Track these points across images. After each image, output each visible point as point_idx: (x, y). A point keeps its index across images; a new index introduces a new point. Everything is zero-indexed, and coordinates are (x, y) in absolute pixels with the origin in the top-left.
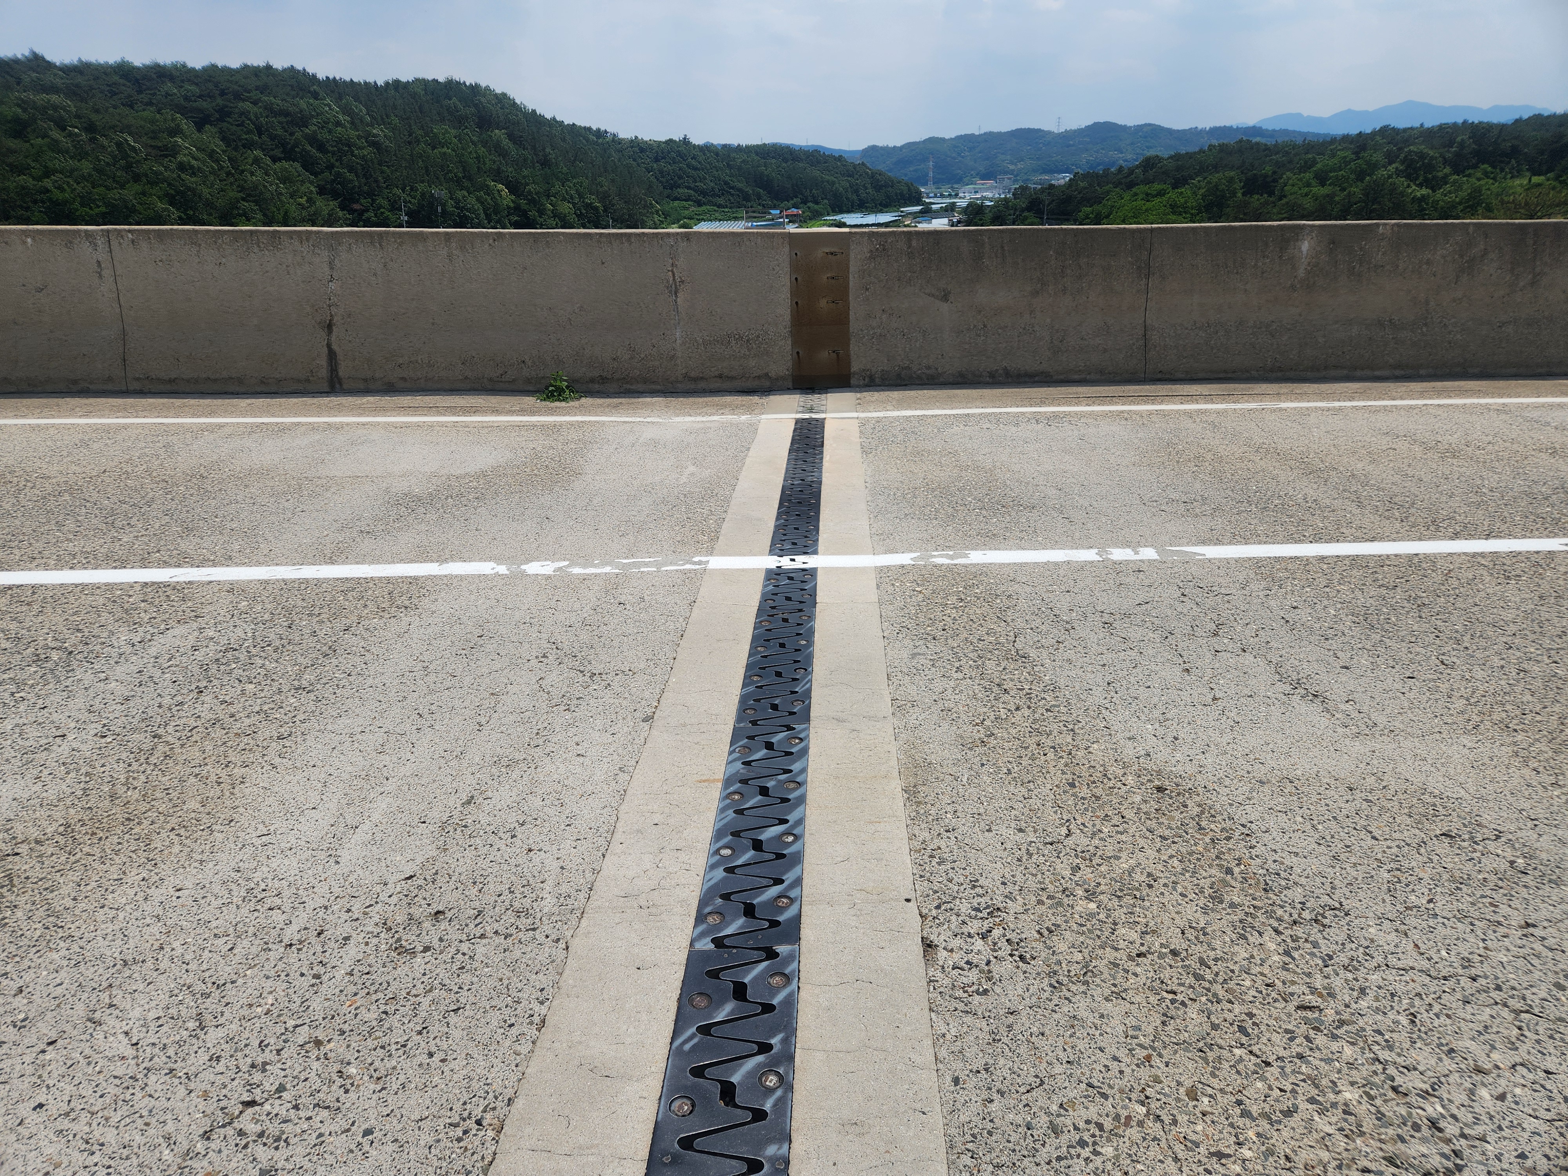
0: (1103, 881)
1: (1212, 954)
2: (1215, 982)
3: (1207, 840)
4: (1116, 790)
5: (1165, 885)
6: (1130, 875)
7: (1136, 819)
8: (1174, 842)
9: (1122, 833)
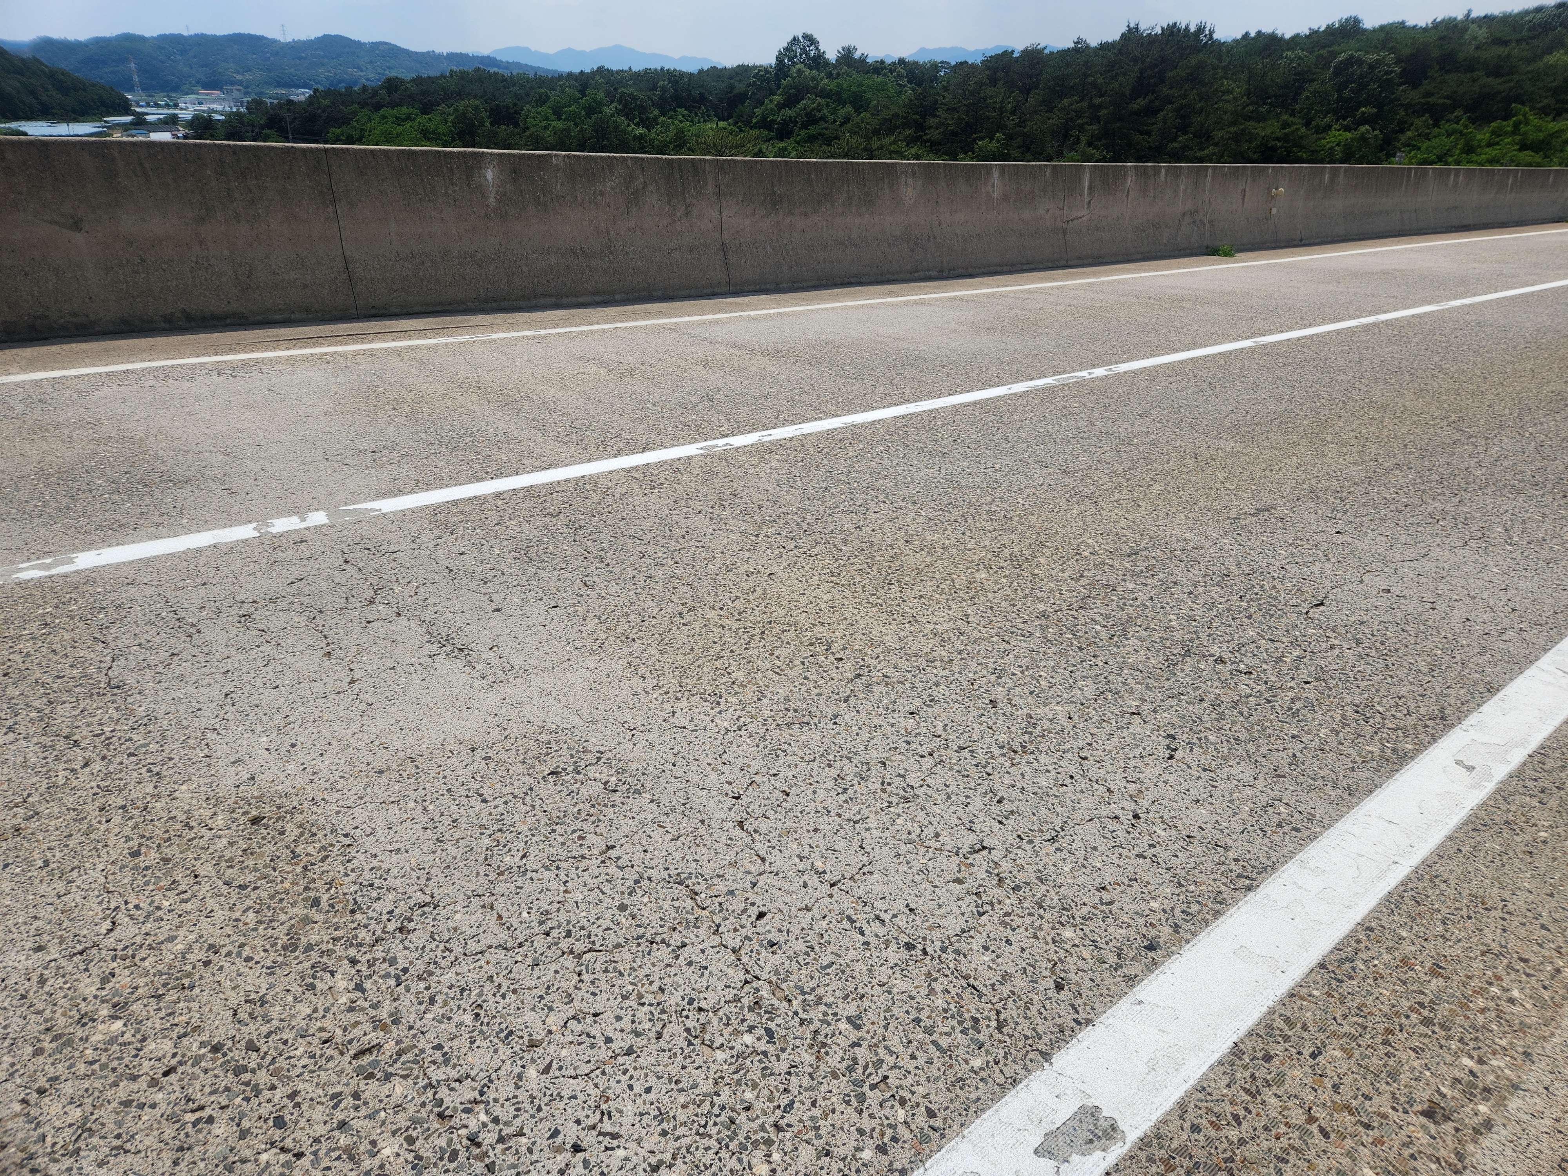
0: (141, 982)
1: (265, 1029)
2: (260, 1066)
3: (299, 869)
4: (195, 842)
5: (229, 954)
6: (184, 957)
7: (214, 873)
8: (255, 888)
9: (187, 901)
